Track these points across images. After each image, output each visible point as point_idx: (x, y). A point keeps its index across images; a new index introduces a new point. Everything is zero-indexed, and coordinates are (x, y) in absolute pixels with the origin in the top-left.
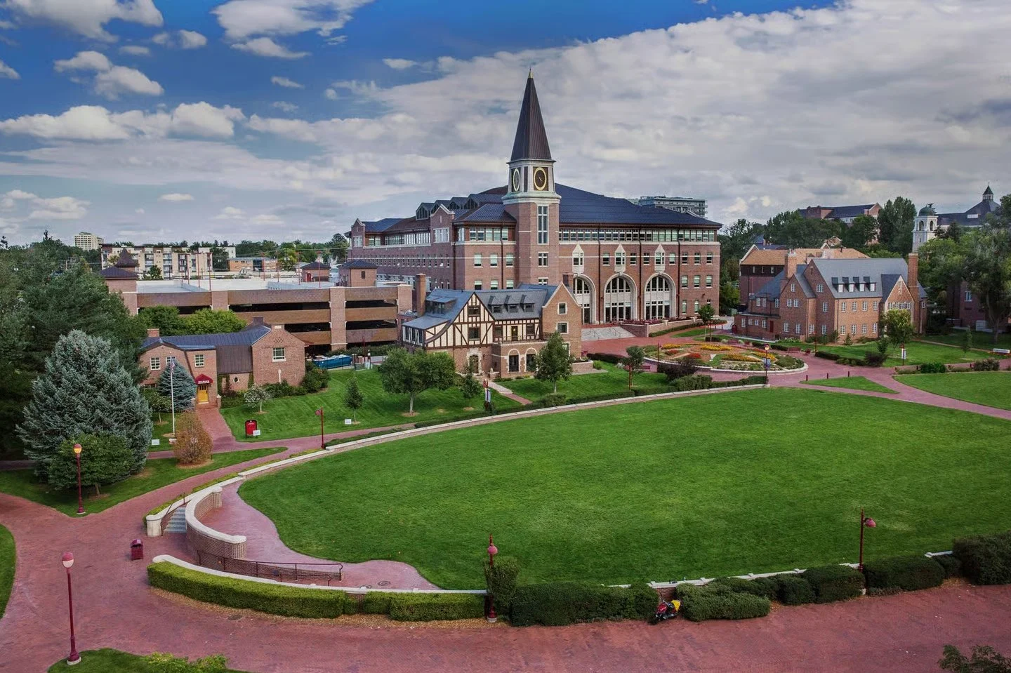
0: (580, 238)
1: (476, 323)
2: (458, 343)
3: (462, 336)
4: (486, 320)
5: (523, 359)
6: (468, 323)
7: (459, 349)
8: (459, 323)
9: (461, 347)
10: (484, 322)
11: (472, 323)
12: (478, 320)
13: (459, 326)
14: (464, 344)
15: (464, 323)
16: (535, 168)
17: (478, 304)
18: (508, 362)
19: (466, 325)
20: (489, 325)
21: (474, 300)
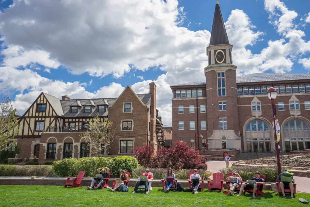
0: (257, 93)
1: (42, 117)
2: (26, 133)
3: (29, 128)
4: (51, 115)
5: (60, 146)
6: (35, 117)
7: (26, 139)
8: (29, 117)
9: (28, 137)
10: (49, 117)
11: (39, 117)
12: (44, 115)
13: (28, 120)
14: (30, 134)
15: (32, 117)
16: (216, 51)
17: (45, 102)
18: (46, 149)
19: (34, 119)
20: (52, 119)
21: (42, 99)
